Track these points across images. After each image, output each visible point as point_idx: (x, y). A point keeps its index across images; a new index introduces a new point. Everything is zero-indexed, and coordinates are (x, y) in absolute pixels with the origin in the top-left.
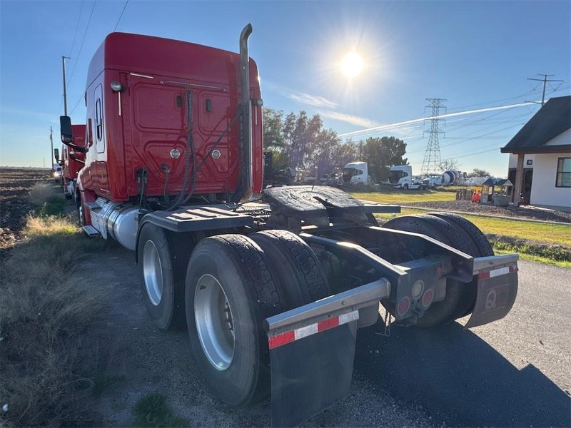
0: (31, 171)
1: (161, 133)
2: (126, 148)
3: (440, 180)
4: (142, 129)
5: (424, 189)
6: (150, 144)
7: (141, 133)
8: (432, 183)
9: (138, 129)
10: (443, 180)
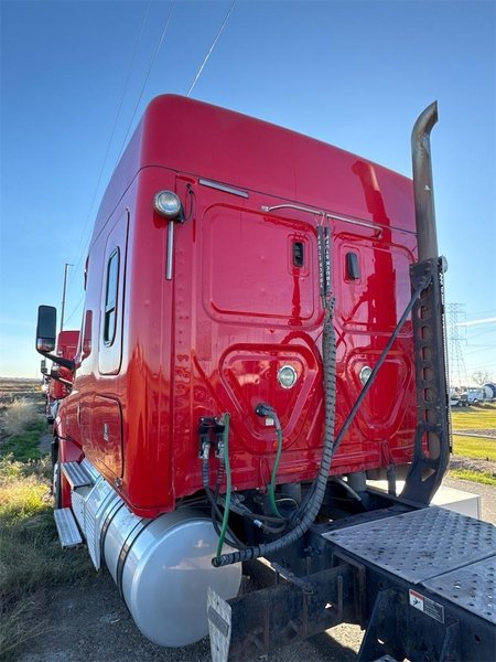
0: (22, 382)
1: (260, 325)
2: (177, 363)
3: (481, 395)
4: (218, 316)
5: (464, 405)
6: (234, 353)
7: (215, 326)
8: (471, 398)
9: (208, 314)
10: (485, 396)
